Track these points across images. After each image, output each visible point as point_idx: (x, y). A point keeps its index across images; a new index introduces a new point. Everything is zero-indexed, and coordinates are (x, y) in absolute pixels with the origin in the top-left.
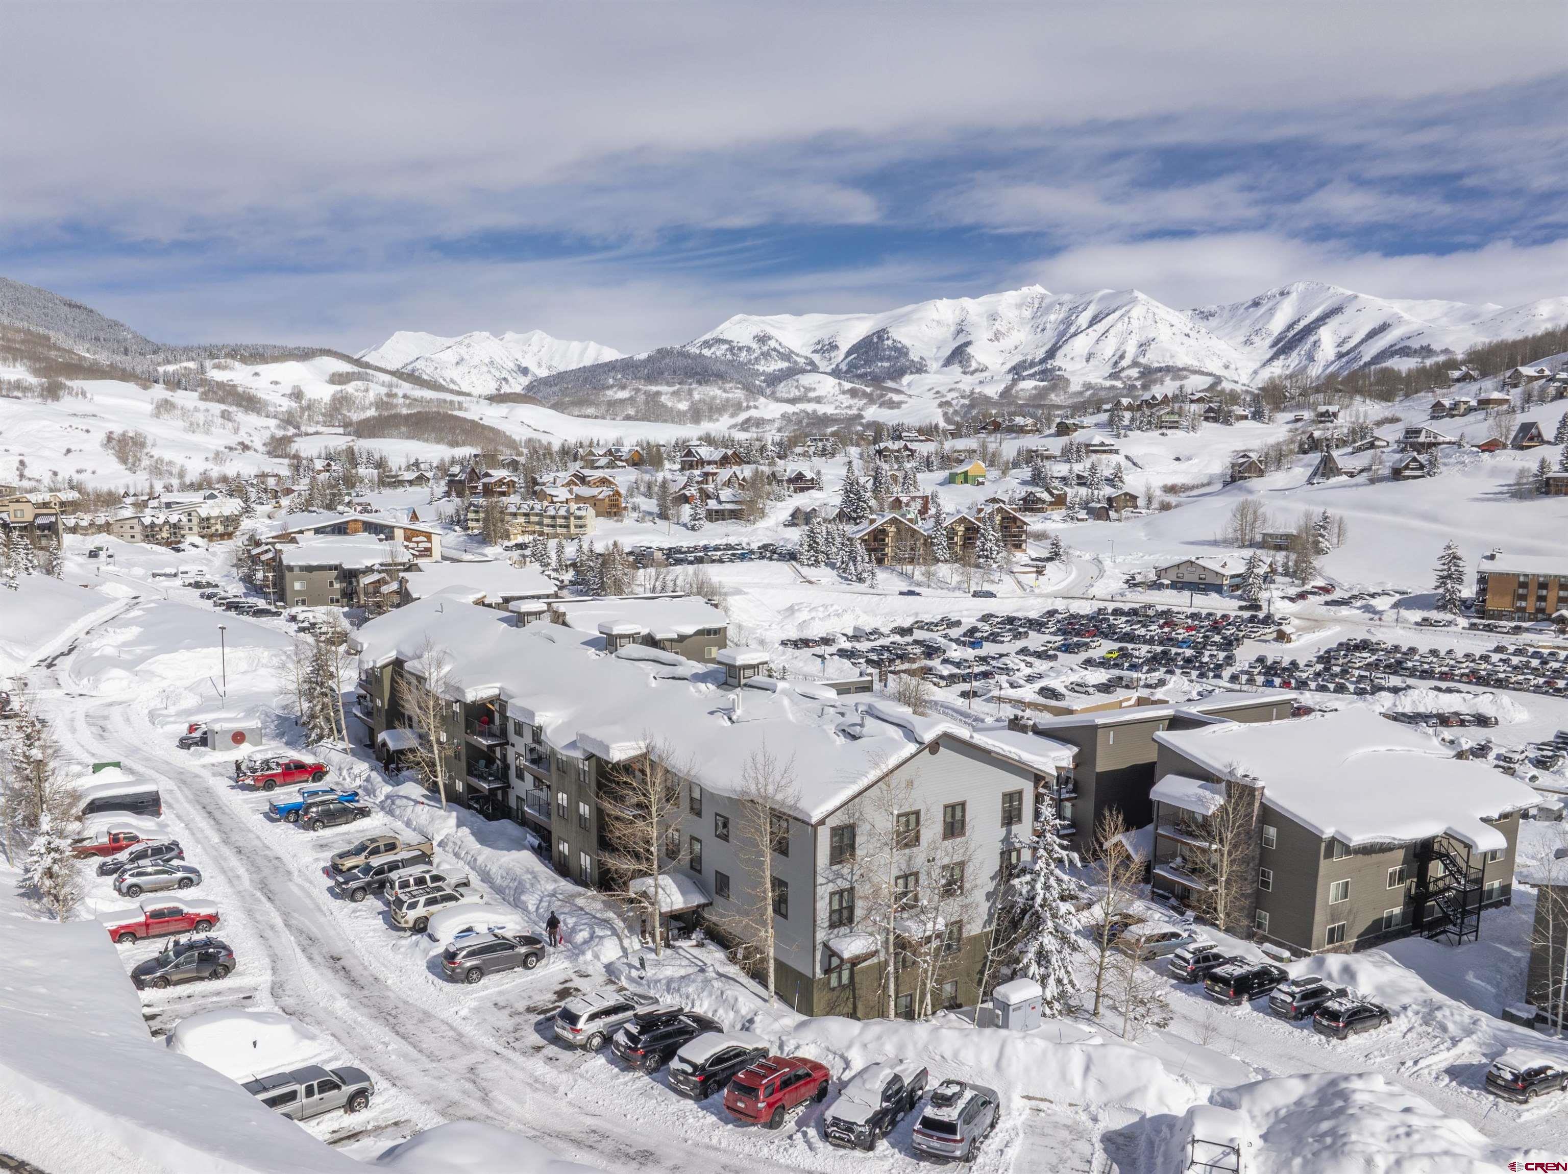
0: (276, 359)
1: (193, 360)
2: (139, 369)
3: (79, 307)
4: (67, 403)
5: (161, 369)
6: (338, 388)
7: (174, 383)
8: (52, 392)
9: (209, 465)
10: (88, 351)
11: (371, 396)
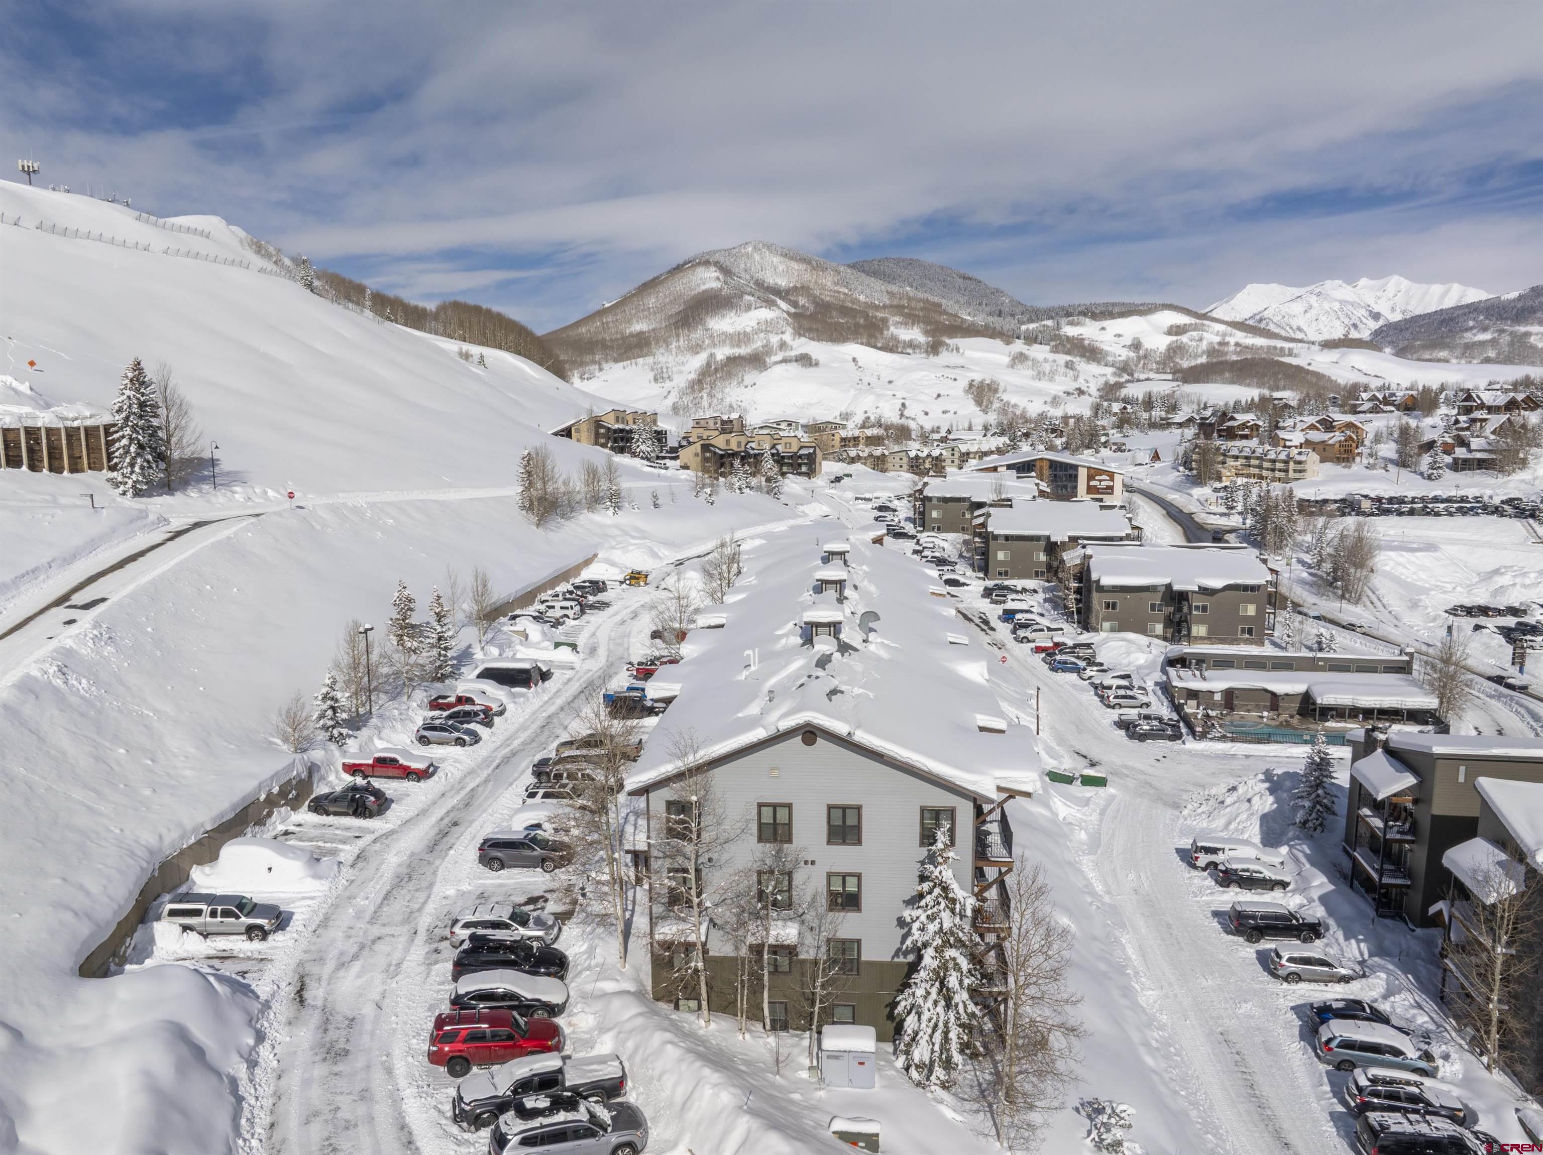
0: (1123, 315)
1: (1052, 318)
2: (1006, 328)
3: (971, 279)
4: (945, 357)
5: (1023, 328)
6: (1174, 338)
7: (1031, 339)
8: (934, 348)
9: (1047, 408)
10: (969, 314)
11: (1204, 345)
